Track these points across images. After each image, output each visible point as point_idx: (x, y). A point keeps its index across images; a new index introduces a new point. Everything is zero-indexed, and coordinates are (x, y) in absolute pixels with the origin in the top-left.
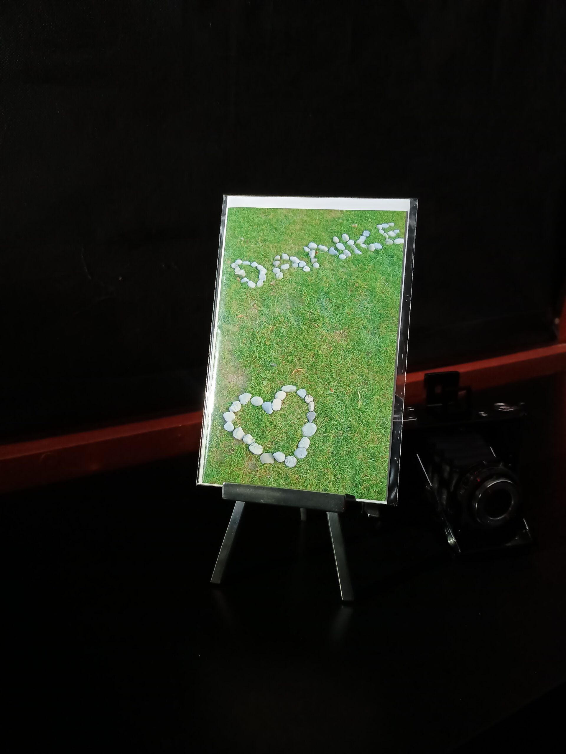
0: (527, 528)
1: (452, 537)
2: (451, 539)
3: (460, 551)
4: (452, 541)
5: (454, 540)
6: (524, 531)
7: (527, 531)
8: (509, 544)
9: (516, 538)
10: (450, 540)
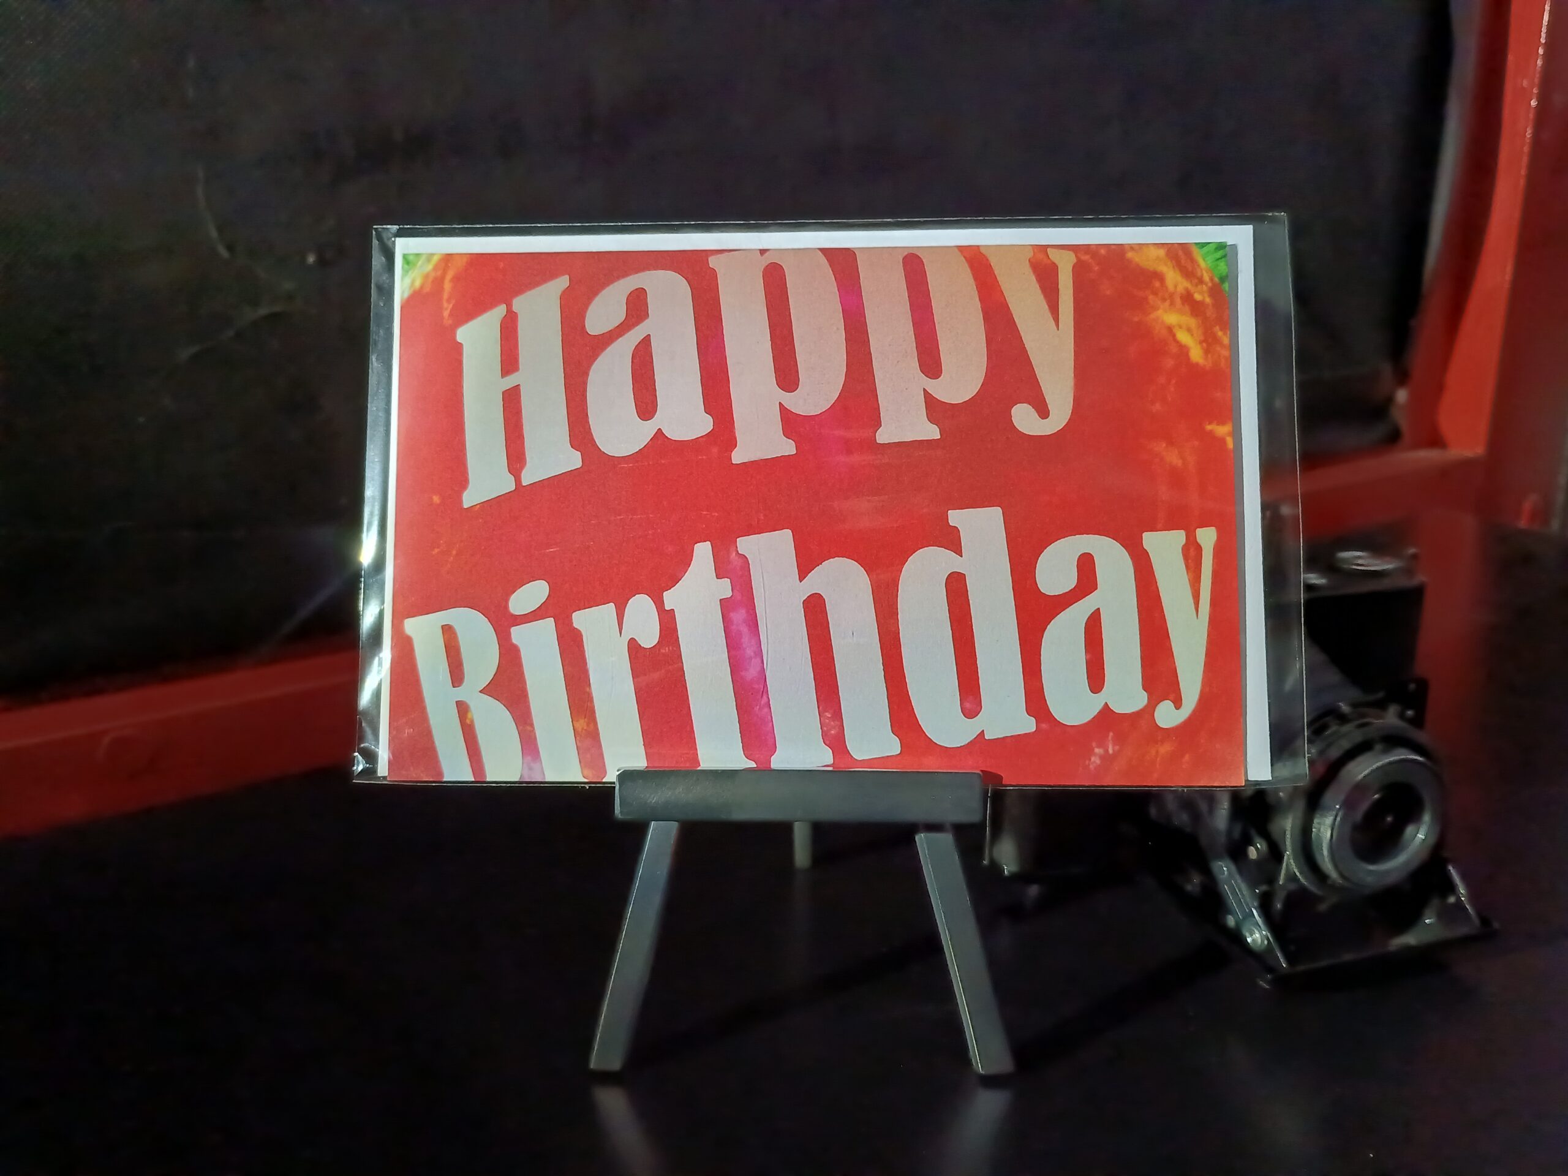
0: (1462, 890)
1: (1260, 927)
2: (1255, 930)
3: (1284, 966)
4: (1257, 935)
5: (1264, 932)
6: (1452, 900)
7: (1463, 899)
8: (1410, 939)
9: (1426, 921)
10: (1251, 935)
